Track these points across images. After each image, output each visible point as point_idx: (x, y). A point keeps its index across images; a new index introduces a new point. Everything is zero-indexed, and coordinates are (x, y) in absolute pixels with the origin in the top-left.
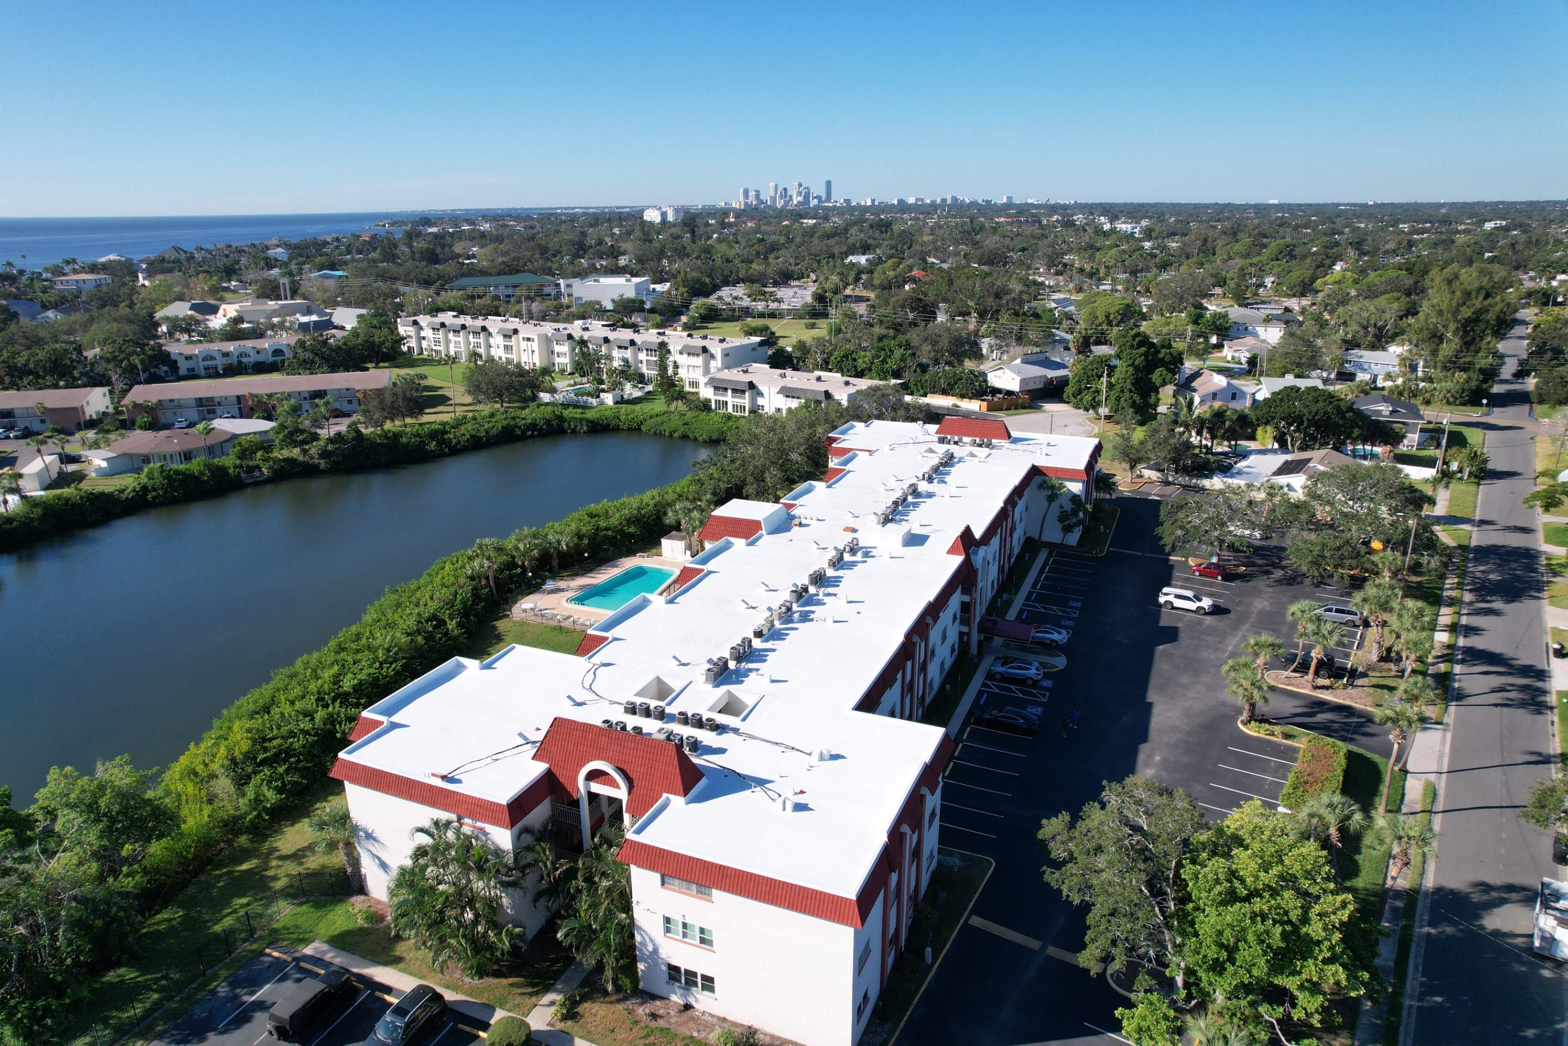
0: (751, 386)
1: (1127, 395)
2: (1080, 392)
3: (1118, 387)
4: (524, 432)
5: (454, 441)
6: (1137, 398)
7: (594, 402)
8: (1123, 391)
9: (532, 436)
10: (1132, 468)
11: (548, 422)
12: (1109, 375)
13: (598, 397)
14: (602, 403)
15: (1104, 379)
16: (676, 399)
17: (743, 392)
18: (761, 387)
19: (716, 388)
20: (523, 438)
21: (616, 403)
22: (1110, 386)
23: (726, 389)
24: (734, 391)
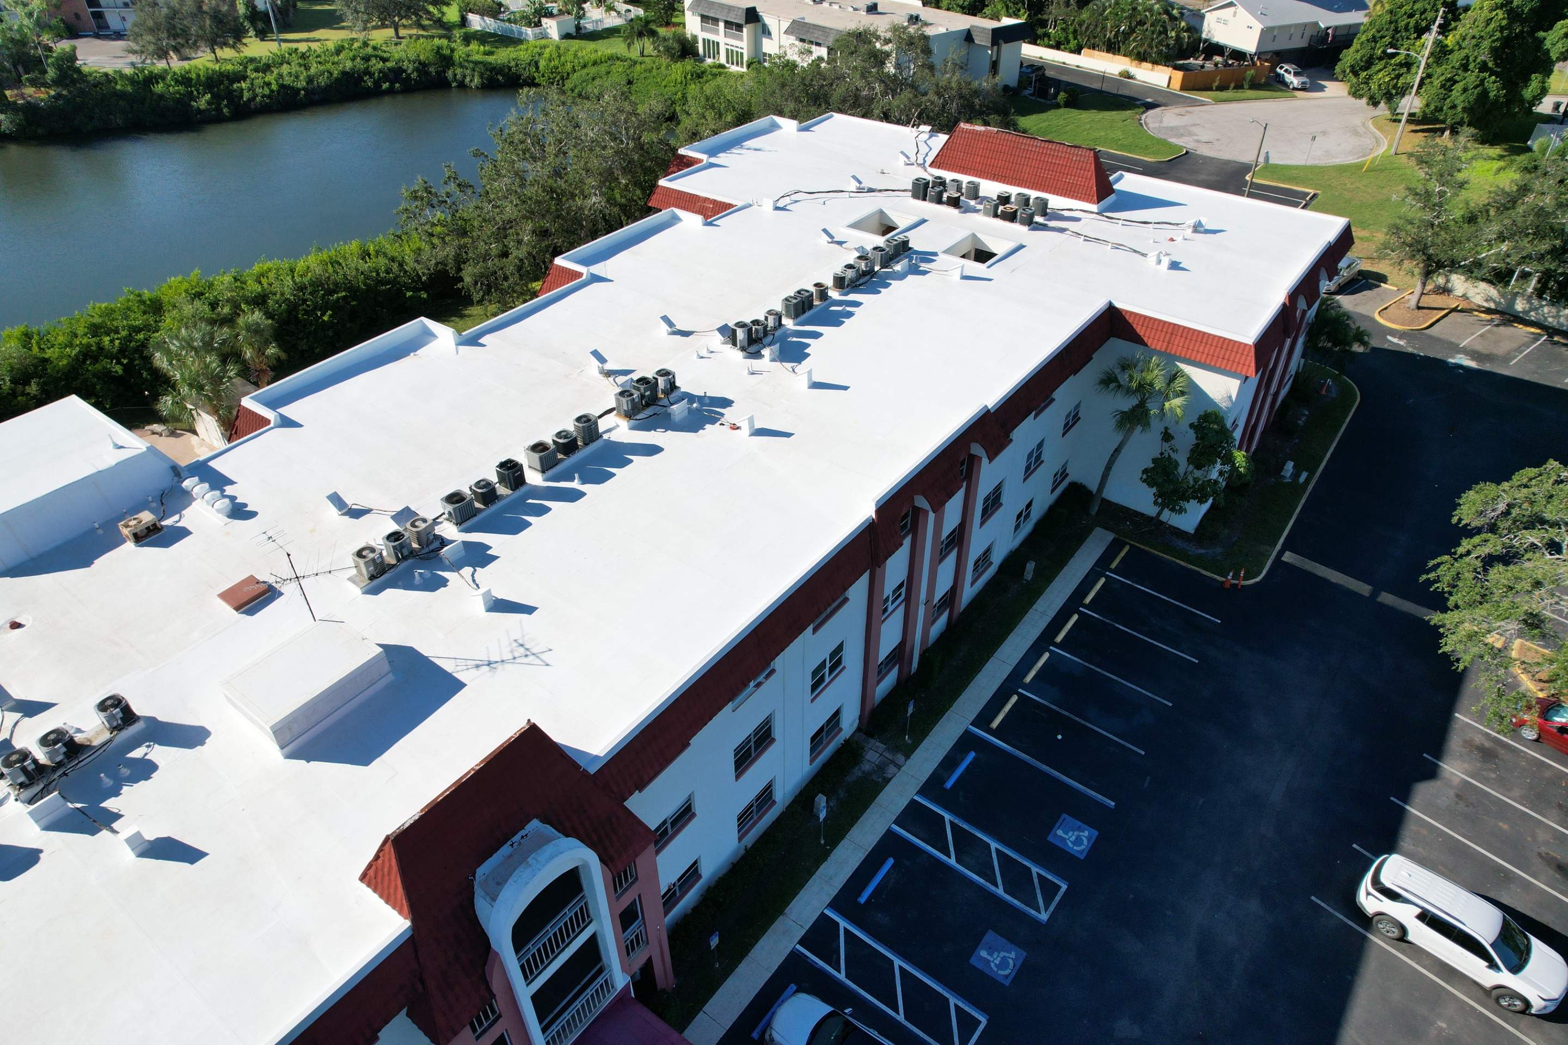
0: (752, 16)
1: (1471, 78)
2: (1369, 63)
3: (1456, 58)
4: (377, 83)
5: (246, 96)
6: (1493, 87)
7: (529, 32)
8: (1465, 67)
9: (391, 92)
10: (1427, 274)
11: (422, 66)
12: (1444, 29)
13: (538, 24)
14: (545, 36)
15: (1429, 39)
16: (640, 35)
17: (739, 27)
18: (768, 20)
19: (704, 18)
20: (374, 94)
21: (567, 36)
22: (1441, 53)
23: (715, 21)
24: (728, 24)
